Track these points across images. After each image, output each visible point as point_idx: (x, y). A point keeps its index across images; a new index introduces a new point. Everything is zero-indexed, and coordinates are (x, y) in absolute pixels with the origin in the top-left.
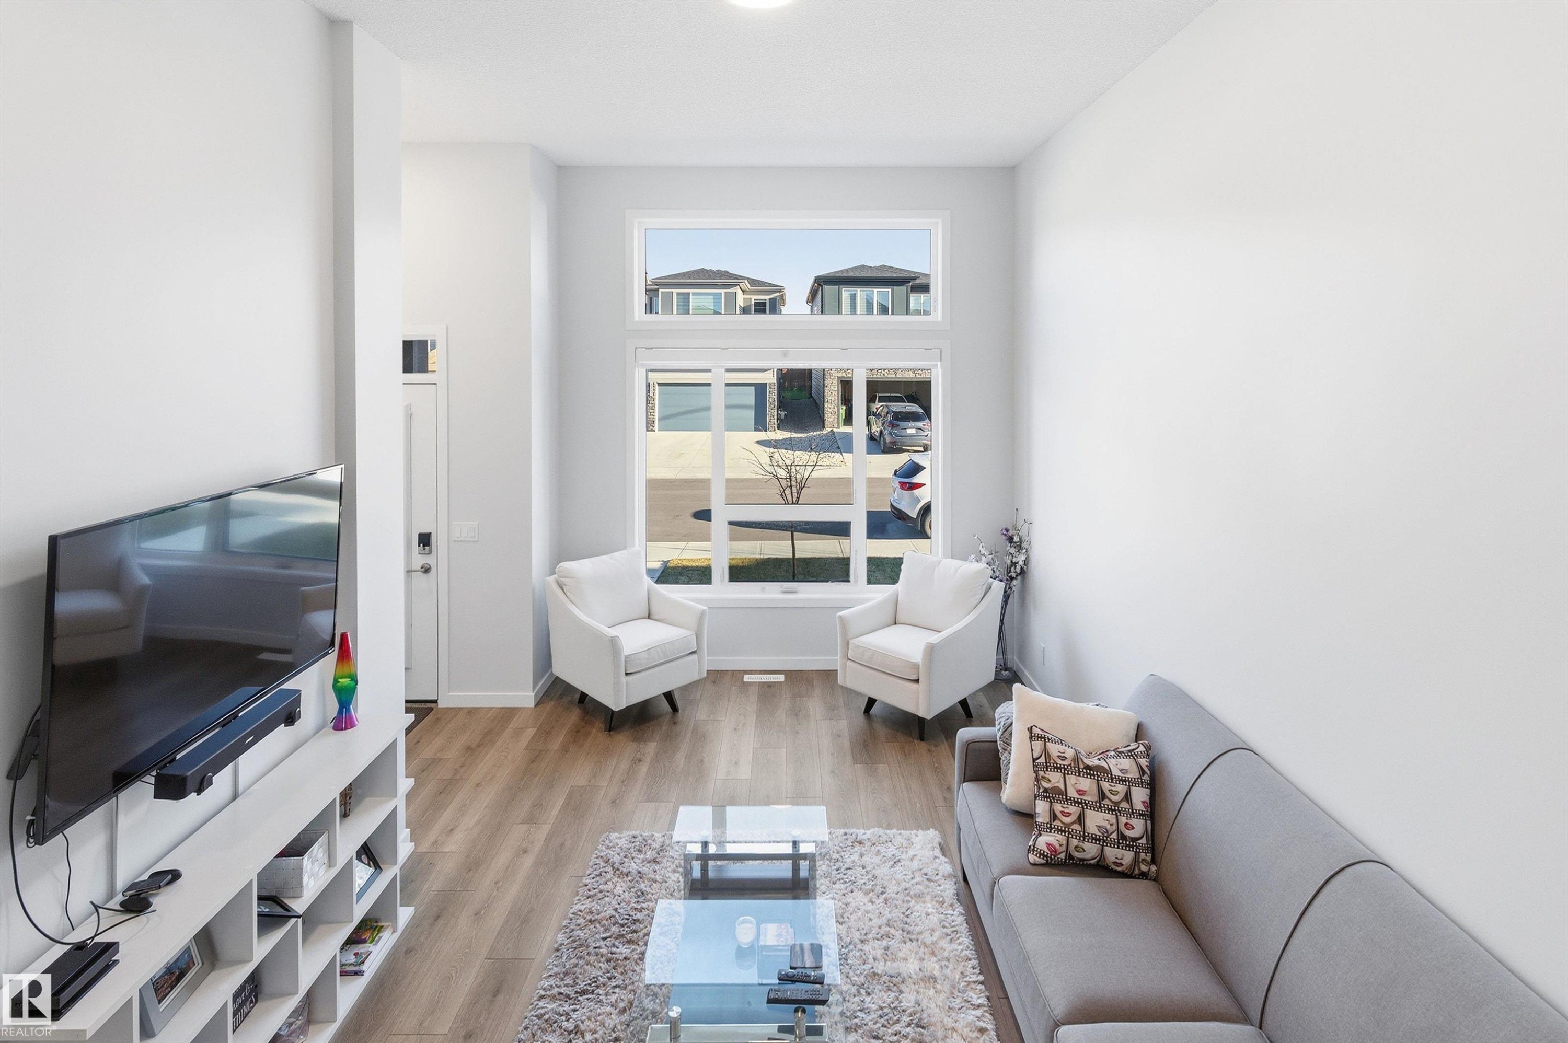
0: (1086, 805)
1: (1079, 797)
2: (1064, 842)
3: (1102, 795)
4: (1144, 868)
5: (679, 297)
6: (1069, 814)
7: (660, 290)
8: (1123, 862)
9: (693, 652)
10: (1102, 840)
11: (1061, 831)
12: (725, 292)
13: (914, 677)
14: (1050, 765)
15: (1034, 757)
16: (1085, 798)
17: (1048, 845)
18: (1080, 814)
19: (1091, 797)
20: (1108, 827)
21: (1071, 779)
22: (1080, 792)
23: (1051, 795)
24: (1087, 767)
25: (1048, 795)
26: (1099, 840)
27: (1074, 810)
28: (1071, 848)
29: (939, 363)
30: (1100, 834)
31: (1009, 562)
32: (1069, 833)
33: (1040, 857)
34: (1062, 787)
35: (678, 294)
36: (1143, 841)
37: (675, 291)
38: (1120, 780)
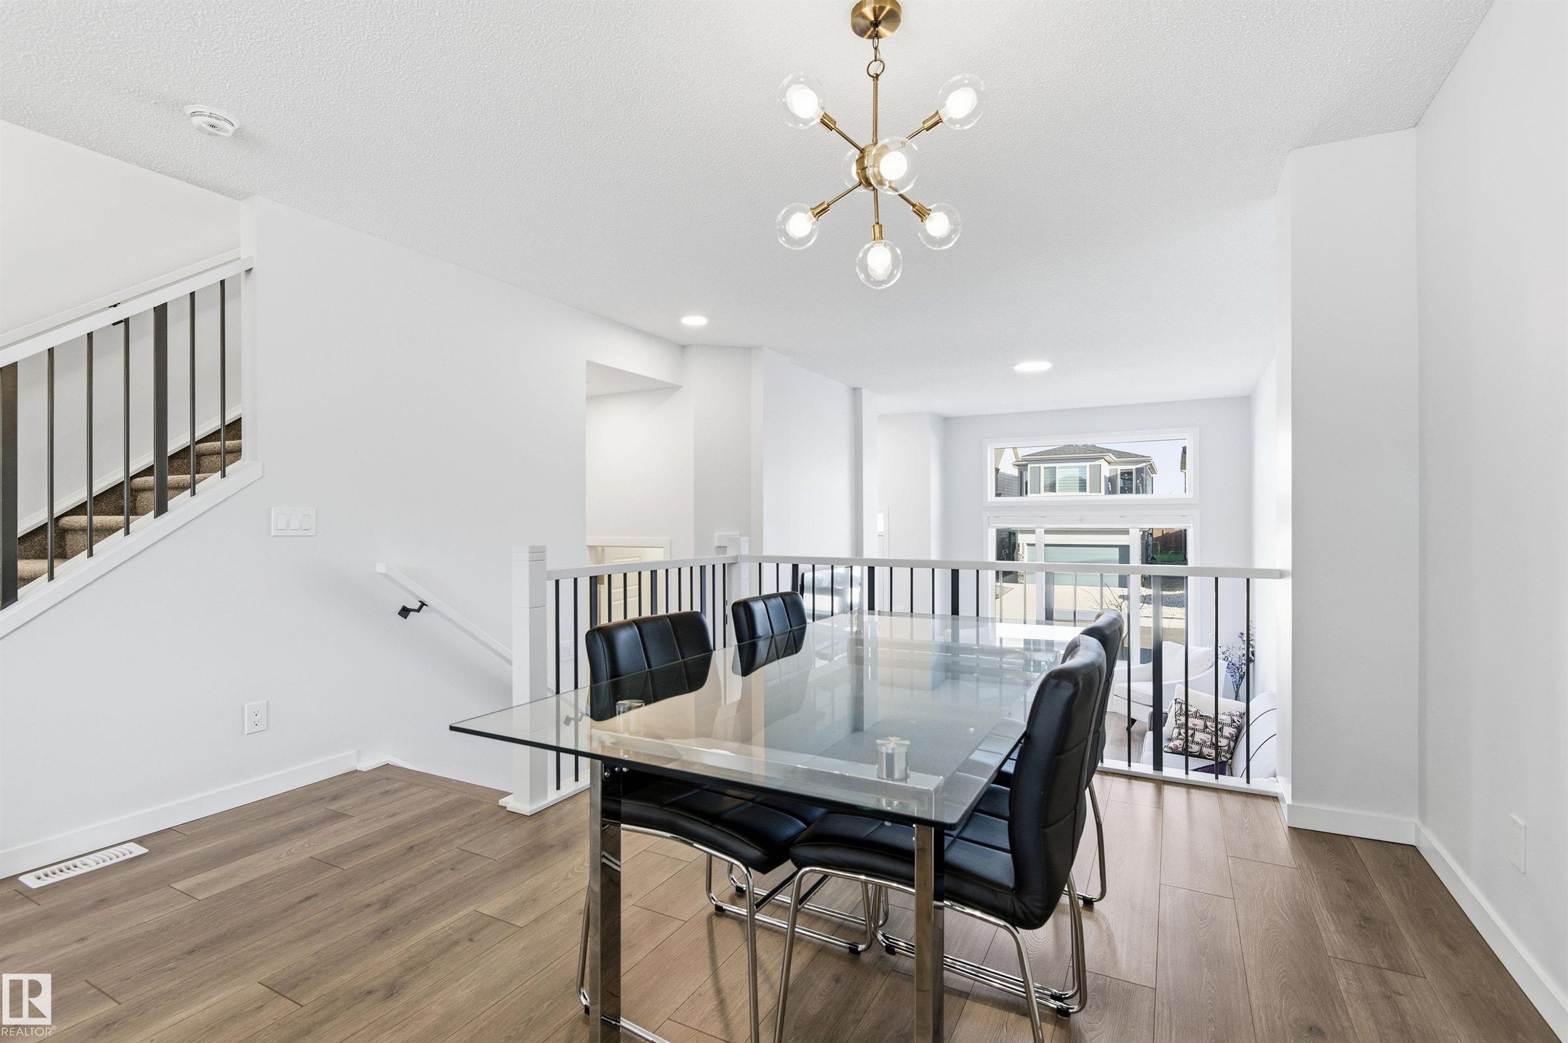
3: (1206, 727)
5: (1046, 470)
7: (1029, 466)
12: (1090, 465)
16: (1196, 727)
29: (1191, 525)
35: (1045, 468)
37: (1043, 466)
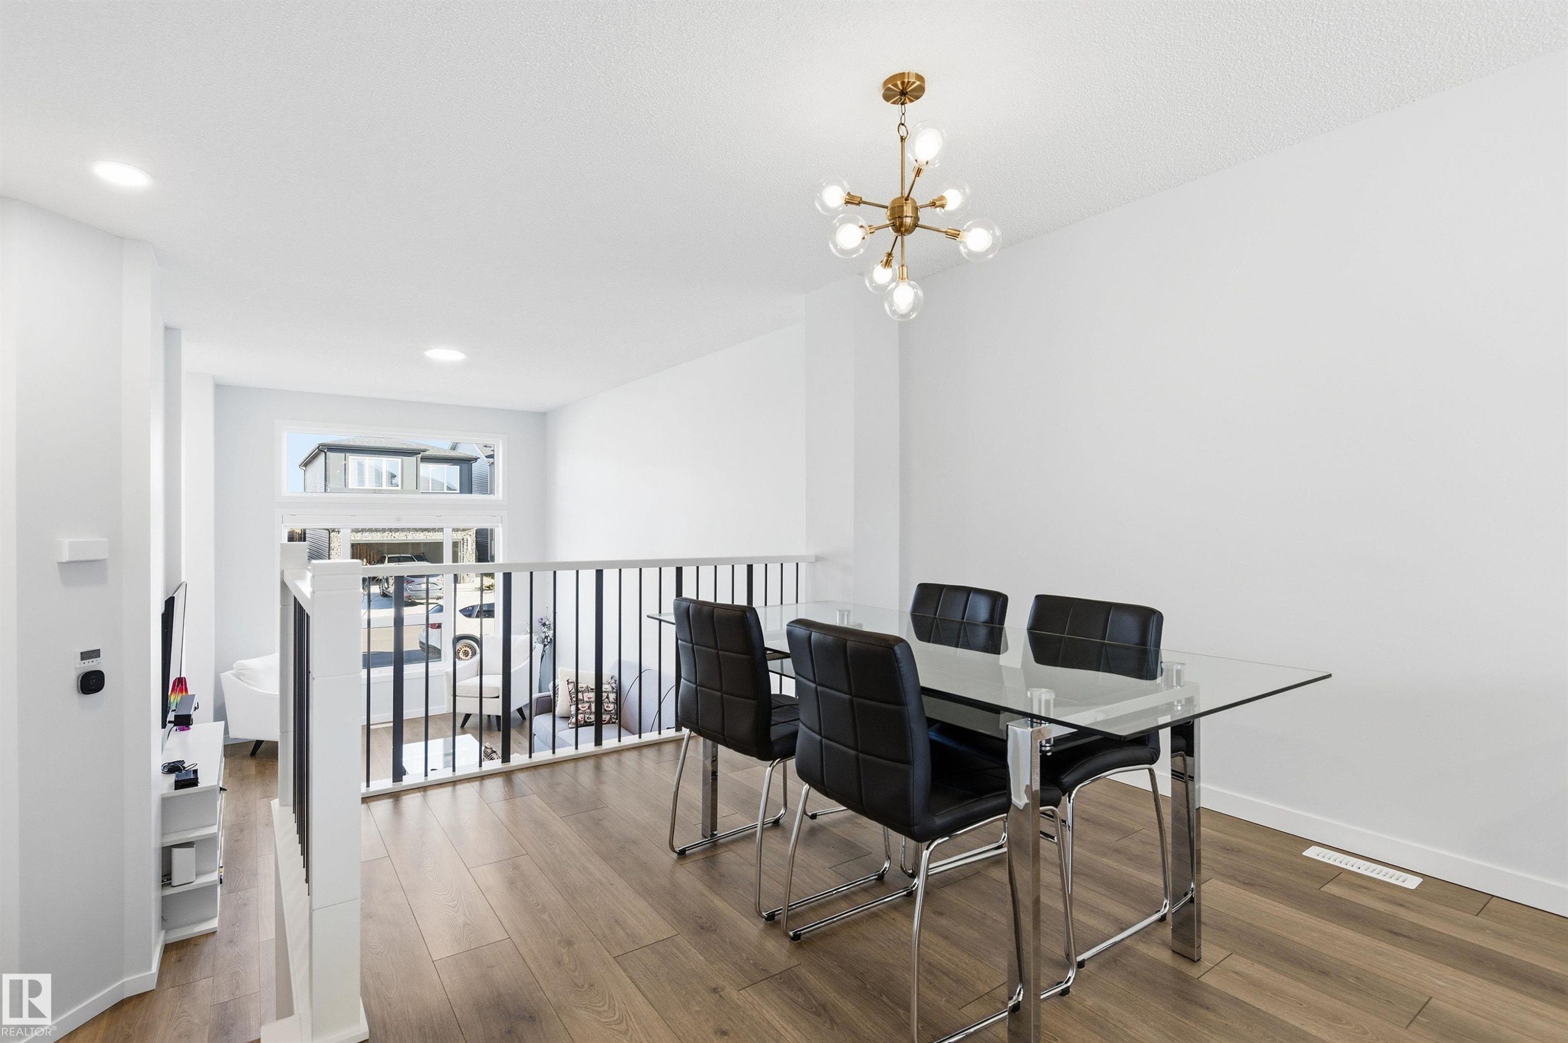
1: (588, 701)
2: (583, 717)
4: (614, 721)
6: (584, 707)
8: (606, 719)
13: (498, 696)
15: (571, 691)
18: (589, 706)
19: (593, 700)
28: (586, 719)
29: (500, 525)
31: (544, 637)
34: (581, 698)
36: (613, 711)
38: (604, 692)
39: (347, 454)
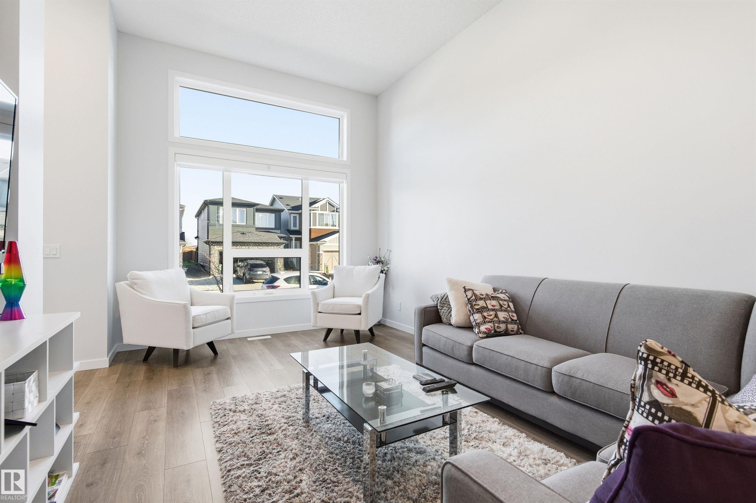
0: (497, 310)
1: (493, 308)
2: (493, 326)
3: (501, 306)
6: (491, 315)
8: (514, 330)
9: (228, 319)
10: (506, 322)
11: (490, 322)
13: (359, 312)
14: (478, 299)
15: (468, 298)
16: (495, 308)
17: (486, 329)
18: (495, 314)
19: (498, 307)
20: (507, 317)
21: (488, 302)
22: (493, 306)
23: (481, 310)
24: (492, 297)
25: (479, 311)
26: (505, 322)
27: (492, 313)
28: (496, 328)
30: (505, 320)
32: (494, 322)
33: (484, 334)
34: (486, 306)
36: (518, 321)
38: (505, 300)
39: (219, 206)
